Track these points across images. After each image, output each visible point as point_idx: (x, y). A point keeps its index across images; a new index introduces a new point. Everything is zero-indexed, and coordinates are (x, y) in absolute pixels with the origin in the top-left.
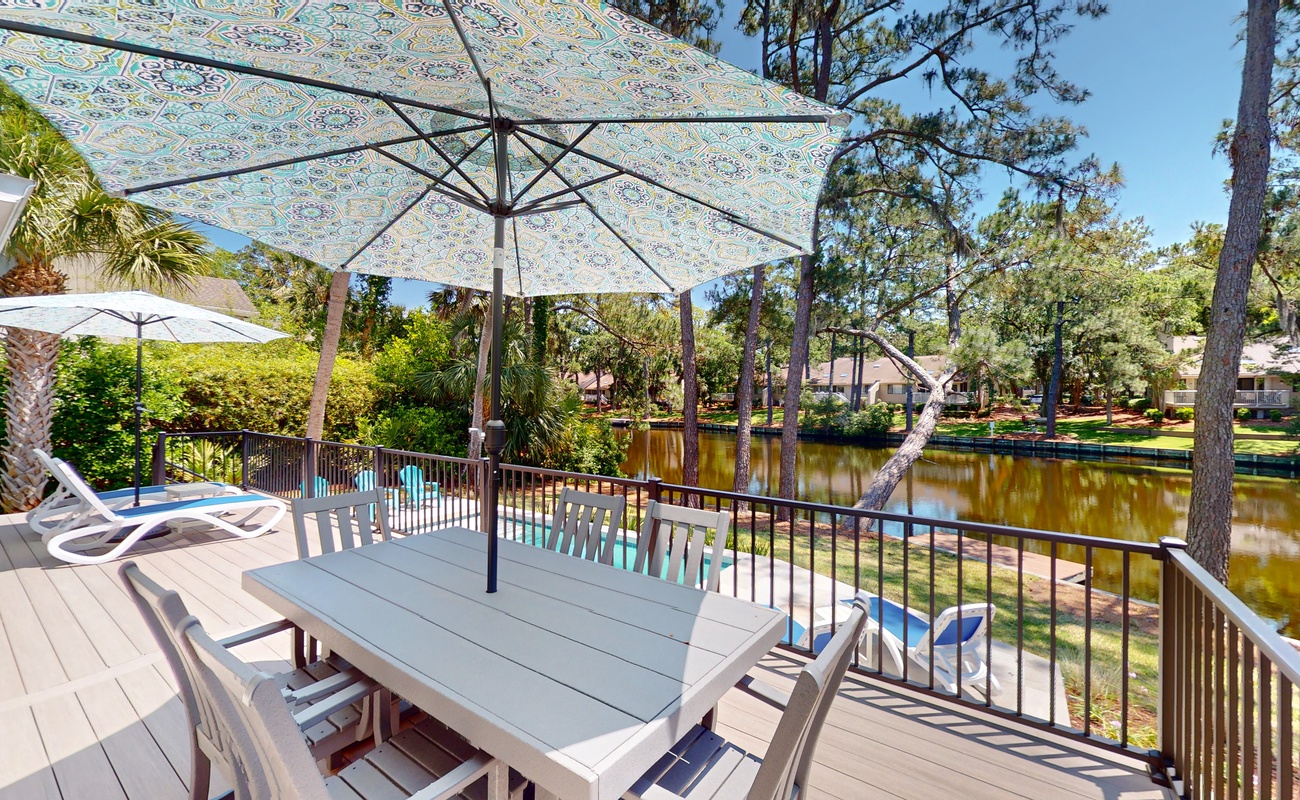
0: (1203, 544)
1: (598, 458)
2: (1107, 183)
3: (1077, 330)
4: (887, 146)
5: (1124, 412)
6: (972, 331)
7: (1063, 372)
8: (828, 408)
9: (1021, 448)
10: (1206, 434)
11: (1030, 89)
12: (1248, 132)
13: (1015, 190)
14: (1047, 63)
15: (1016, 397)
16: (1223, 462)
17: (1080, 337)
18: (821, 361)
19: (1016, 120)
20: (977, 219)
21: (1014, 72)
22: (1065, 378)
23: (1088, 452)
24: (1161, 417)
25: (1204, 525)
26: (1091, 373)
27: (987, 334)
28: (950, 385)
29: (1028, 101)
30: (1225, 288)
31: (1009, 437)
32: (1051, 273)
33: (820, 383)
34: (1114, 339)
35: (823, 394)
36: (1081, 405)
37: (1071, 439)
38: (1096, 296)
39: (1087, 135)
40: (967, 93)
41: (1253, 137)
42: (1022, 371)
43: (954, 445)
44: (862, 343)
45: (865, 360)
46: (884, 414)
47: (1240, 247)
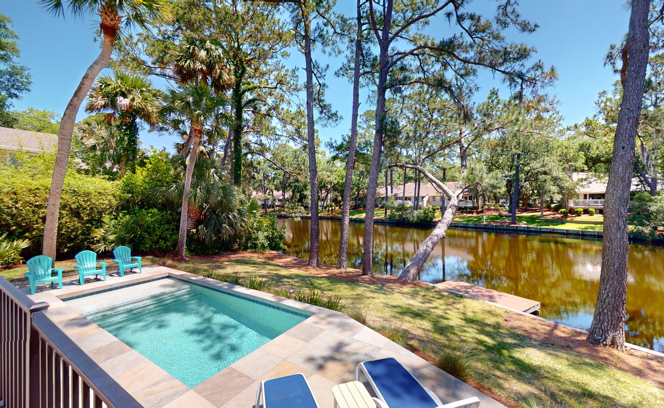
0: (610, 295)
1: (267, 237)
2: (548, 78)
3: (527, 168)
4: (426, 59)
5: (549, 211)
6: (473, 166)
7: (520, 190)
8: (402, 208)
9: (498, 229)
10: (612, 225)
11: (505, 25)
12: (636, 37)
13: (496, 89)
14: (514, 9)
15: (496, 203)
16: (622, 243)
17: (528, 172)
18: (399, 185)
19: (497, 44)
20: (476, 105)
21: (496, 14)
22: (520, 193)
23: (532, 231)
24: (567, 213)
25: (610, 282)
26: (533, 190)
27: (480, 168)
28: (461, 196)
29: (503, 33)
30: (622, 135)
31: (492, 223)
32: (515, 134)
33: (399, 196)
34: (545, 173)
35: (401, 201)
36: (528, 207)
37: (523, 225)
38: (536, 151)
39: (536, 52)
40: (470, 29)
41: (639, 40)
42: (500, 188)
43: (465, 227)
44: (419, 175)
45: (421, 184)
46: (430, 212)
47: (631, 109)
